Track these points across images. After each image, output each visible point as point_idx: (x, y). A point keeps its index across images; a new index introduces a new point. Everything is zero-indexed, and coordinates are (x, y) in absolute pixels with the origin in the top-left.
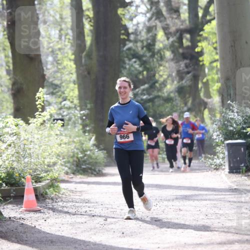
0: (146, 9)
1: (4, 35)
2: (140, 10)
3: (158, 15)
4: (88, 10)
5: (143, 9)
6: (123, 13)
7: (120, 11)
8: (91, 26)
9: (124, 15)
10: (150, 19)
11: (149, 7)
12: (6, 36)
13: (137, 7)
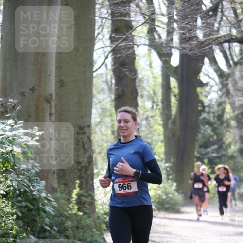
0: (217, 88)
1: (111, 105)
2: (213, 89)
3: (228, 93)
4: (174, 88)
5: (216, 88)
6: (201, 91)
7: (199, 90)
8: (176, 100)
9: (201, 93)
10: (221, 97)
11: (220, 87)
12: (113, 106)
13: (212, 86)
